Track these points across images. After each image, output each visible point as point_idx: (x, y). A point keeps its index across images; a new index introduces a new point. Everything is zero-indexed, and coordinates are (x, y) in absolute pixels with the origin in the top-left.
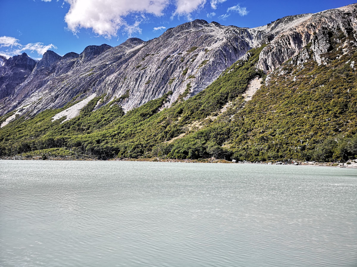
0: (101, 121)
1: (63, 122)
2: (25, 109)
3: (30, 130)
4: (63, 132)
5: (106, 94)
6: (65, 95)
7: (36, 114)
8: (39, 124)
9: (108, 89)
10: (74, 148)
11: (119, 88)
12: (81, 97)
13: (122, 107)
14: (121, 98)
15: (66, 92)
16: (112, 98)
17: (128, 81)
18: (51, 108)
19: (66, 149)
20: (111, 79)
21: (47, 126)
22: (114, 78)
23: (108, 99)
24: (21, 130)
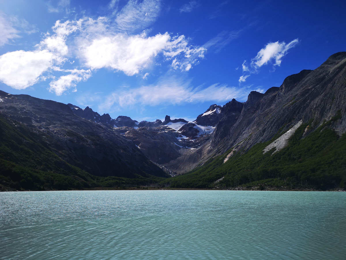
0: (313, 148)
1: (273, 153)
2: (239, 146)
3: (246, 163)
4: (274, 163)
5: (314, 119)
6: (271, 128)
7: (249, 149)
8: (252, 157)
9: (315, 114)
10: (288, 178)
11: (327, 110)
12: (287, 127)
13: (336, 130)
14: (332, 120)
15: (272, 125)
16: (321, 122)
17: (337, 101)
18: (261, 142)
19: (281, 180)
20: (316, 102)
21: (259, 158)
22: (319, 101)
23: (316, 124)
24: (239, 164)
